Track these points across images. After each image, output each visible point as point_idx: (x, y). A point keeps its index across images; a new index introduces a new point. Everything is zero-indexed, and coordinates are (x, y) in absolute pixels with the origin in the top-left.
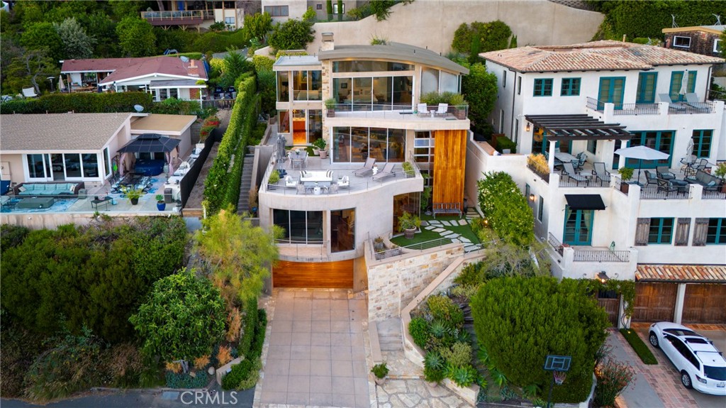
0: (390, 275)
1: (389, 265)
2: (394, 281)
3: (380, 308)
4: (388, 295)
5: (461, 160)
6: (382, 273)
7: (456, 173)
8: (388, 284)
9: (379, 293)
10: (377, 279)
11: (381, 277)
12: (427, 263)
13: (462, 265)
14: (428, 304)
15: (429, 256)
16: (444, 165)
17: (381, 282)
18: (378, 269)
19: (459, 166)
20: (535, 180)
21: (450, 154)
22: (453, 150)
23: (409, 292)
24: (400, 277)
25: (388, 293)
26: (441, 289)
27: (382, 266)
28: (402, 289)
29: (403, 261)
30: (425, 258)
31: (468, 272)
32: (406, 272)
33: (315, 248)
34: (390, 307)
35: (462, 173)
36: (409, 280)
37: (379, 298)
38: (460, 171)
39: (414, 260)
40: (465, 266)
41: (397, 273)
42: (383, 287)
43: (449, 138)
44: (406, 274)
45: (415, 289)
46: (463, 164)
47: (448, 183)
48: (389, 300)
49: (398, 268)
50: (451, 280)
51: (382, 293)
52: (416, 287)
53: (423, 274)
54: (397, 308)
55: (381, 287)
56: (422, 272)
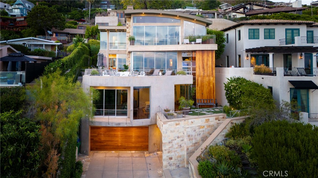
0: (178, 131)
1: (177, 122)
2: (181, 137)
3: (171, 159)
4: (177, 148)
5: (212, 71)
6: (172, 129)
7: (209, 80)
8: (177, 139)
9: (170, 145)
10: (169, 133)
11: (171, 132)
12: (203, 124)
13: (230, 124)
14: (209, 152)
15: (204, 119)
16: (202, 74)
17: (172, 136)
18: (170, 125)
19: (211, 75)
20: (263, 78)
21: (205, 67)
22: (207, 64)
23: (192, 146)
24: (185, 134)
25: (177, 146)
26: (217, 141)
27: (172, 123)
28: (187, 144)
29: (186, 121)
30: (202, 121)
31: (235, 130)
32: (189, 130)
33: (122, 118)
34: (179, 158)
35: (213, 80)
36: (192, 136)
37: (171, 149)
38: (212, 78)
39: (194, 121)
40: (232, 125)
41: (183, 130)
42: (173, 140)
43: (204, 57)
44: (190, 132)
45: (196, 144)
46: (213, 73)
47: (205, 86)
48: (178, 152)
49: (183, 126)
50: (223, 135)
51: (173, 145)
52: (196, 143)
53: (201, 133)
54: (183, 160)
55: (172, 140)
56: (201, 131)
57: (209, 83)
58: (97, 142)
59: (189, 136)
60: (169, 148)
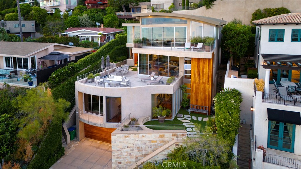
0: (127, 142)
1: (127, 135)
2: (131, 147)
3: (120, 163)
5: (208, 79)
6: (121, 140)
7: (205, 87)
8: (126, 148)
9: (120, 152)
10: (117, 143)
11: (120, 142)
12: (156, 139)
13: (174, 145)
15: (158, 135)
16: (197, 81)
17: (121, 146)
18: (118, 137)
19: (207, 82)
20: (253, 96)
21: (201, 74)
22: (203, 72)
23: (141, 156)
24: (135, 145)
25: (126, 154)
27: (122, 135)
28: (136, 154)
29: (137, 135)
30: (156, 136)
32: (139, 142)
35: (209, 87)
36: (141, 148)
37: (120, 156)
38: (208, 86)
39: (146, 135)
40: (177, 147)
41: (133, 142)
42: (122, 149)
43: (200, 63)
44: (139, 144)
46: (209, 81)
47: (200, 93)
48: (127, 158)
49: (133, 138)
50: (165, 154)
52: (146, 154)
53: (152, 146)
55: (121, 149)
56: (152, 145)
57: (205, 91)
58: (89, 132)
60: (118, 154)
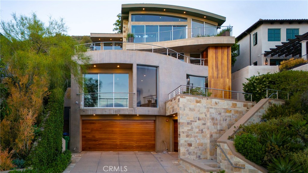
0: (199, 111)
1: (198, 99)
2: (202, 119)
3: (190, 145)
4: (197, 133)
5: (228, 71)
6: (192, 106)
7: (224, 82)
8: (198, 121)
9: (190, 127)
10: (187, 111)
11: (191, 110)
12: (230, 108)
13: (268, 104)
16: (215, 75)
17: (192, 115)
18: (188, 100)
19: (226, 76)
21: (220, 66)
22: (222, 63)
23: (216, 133)
24: (208, 116)
25: (197, 130)
28: (211, 129)
29: (209, 100)
30: (228, 104)
32: (213, 111)
34: (200, 147)
36: (216, 120)
37: (190, 133)
39: (219, 102)
40: (270, 106)
41: (205, 110)
42: (193, 121)
44: (213, 113)
45: (221, 132)
46: (229, 74)
48: (198, 138)
49: (205, 105)
50: (260, 116)
51: (192, 128)
52: (222, 130)
53: (227, 118)
54: (206, 149)
55: (191, 121)
56: (227, 116)
57: (224, 86)
58: (90, 140)
59: (213, 119)
60: (188, 130)
